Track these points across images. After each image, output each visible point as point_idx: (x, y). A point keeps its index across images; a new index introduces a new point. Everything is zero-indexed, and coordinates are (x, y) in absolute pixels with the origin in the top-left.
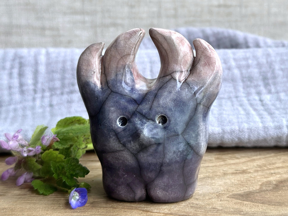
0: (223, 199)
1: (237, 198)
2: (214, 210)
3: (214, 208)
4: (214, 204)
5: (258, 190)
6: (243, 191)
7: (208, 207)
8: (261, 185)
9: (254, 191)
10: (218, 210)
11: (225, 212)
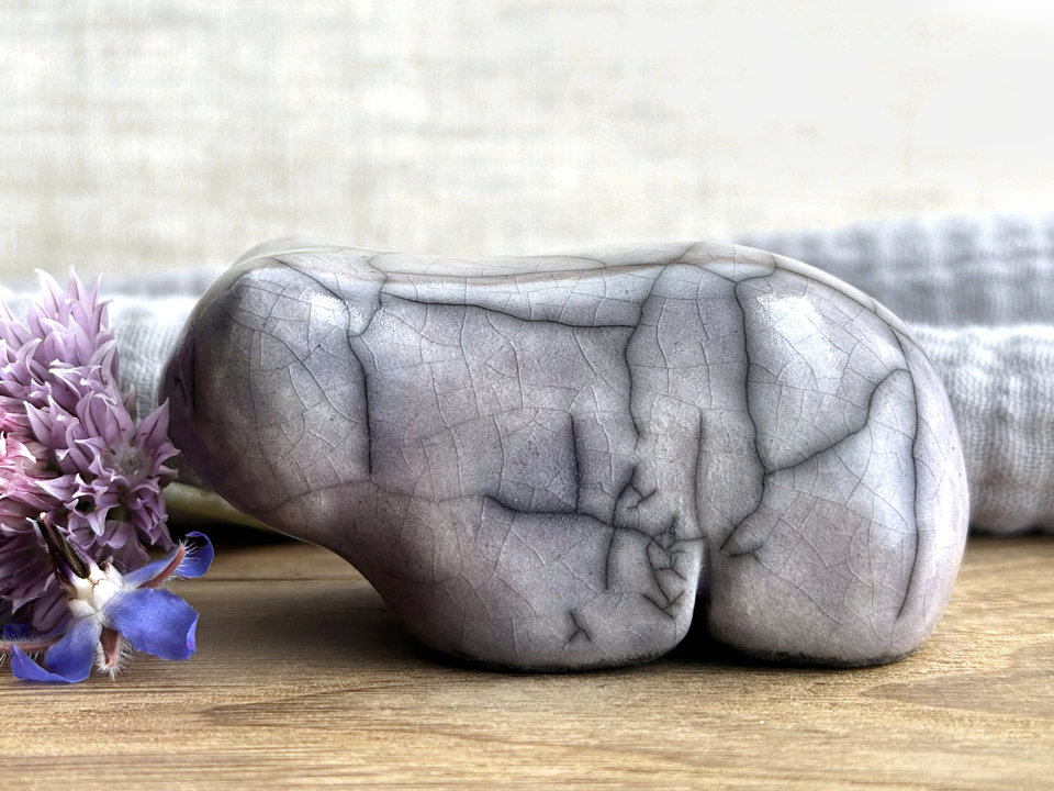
0: (840, 700)
1: (914, 698)
2: (814, 738)
3: (808, 731)
4: (805, 717)
5: (1004, 671)
6: (930, 676)
7: (778, 725)
8: (1013, 656)
9: (987, 677)
10: (831, 738)
11: (867, 743)
